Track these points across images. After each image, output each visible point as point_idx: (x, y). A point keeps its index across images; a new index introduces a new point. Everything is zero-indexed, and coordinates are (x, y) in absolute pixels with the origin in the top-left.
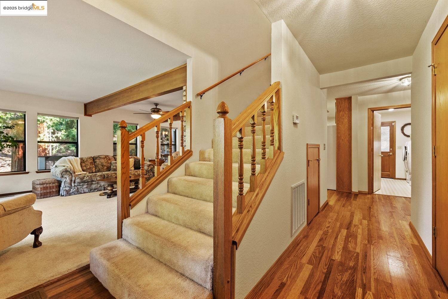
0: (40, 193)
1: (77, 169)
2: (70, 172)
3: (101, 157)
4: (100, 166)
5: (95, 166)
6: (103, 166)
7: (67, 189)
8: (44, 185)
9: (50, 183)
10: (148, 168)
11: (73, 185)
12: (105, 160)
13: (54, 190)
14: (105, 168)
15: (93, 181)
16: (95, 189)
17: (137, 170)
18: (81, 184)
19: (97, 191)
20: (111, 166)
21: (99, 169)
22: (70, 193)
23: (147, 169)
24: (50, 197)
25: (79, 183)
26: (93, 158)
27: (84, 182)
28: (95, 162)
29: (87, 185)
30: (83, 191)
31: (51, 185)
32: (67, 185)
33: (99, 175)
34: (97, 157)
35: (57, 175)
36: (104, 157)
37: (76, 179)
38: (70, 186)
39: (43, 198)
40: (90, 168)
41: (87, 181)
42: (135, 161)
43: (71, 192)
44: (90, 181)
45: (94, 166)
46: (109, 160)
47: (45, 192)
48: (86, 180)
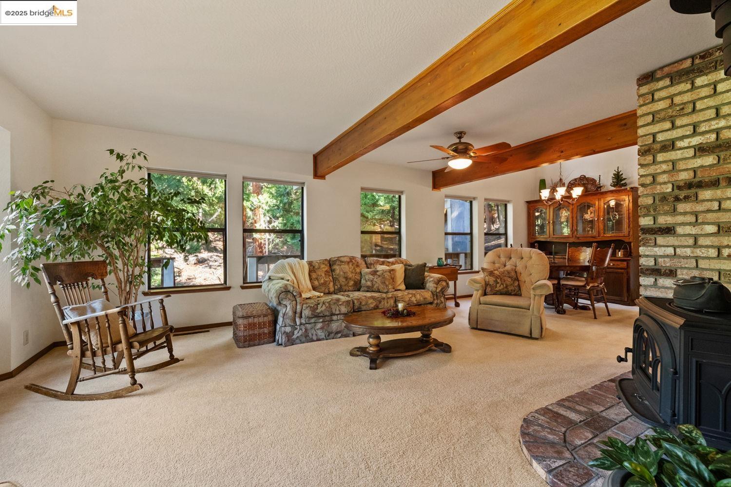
0: (244, 336)
1: (304, 285)
2: (292, 293)
3: (342, 259)
4: (342, 280)
5: (333, 278)
6: (346, 278)
7: (288, 329)
8: (251, 320)
9: (259, 316)
10: (437, 288)
11: (298, 320)
12: (351, 266)
13: (266, 331)
14: (352, 283)
15: (333, 314)
16: (337, 333)
17: (413, 291)
18: (313, 320)
19: (340, 338)
20: (361, 281)
21: (341, 286)
22: (292, 340)
23: (434, 289)
24: (259, 345)
25: (310, 318)
26: (329, 261)
27: (317, 316)
28: (333, 271)
29: (322, 322)
30: (316, 335)
31: (261, 320)
32: (288, 322)
33: (344, 302)
34: (336, 261)
35: (271, 298)
36: (348, 260)
37: (304, 308)
38: (292, 324)
39: (248, 347)
40: (325, 284)
41: (322, 315)
42: (406, 270)
43: (295, 337)
44: (327, 313)
45: (331, 278)
46: (358, 266)
47: (250, 333)
48: (322, 312)
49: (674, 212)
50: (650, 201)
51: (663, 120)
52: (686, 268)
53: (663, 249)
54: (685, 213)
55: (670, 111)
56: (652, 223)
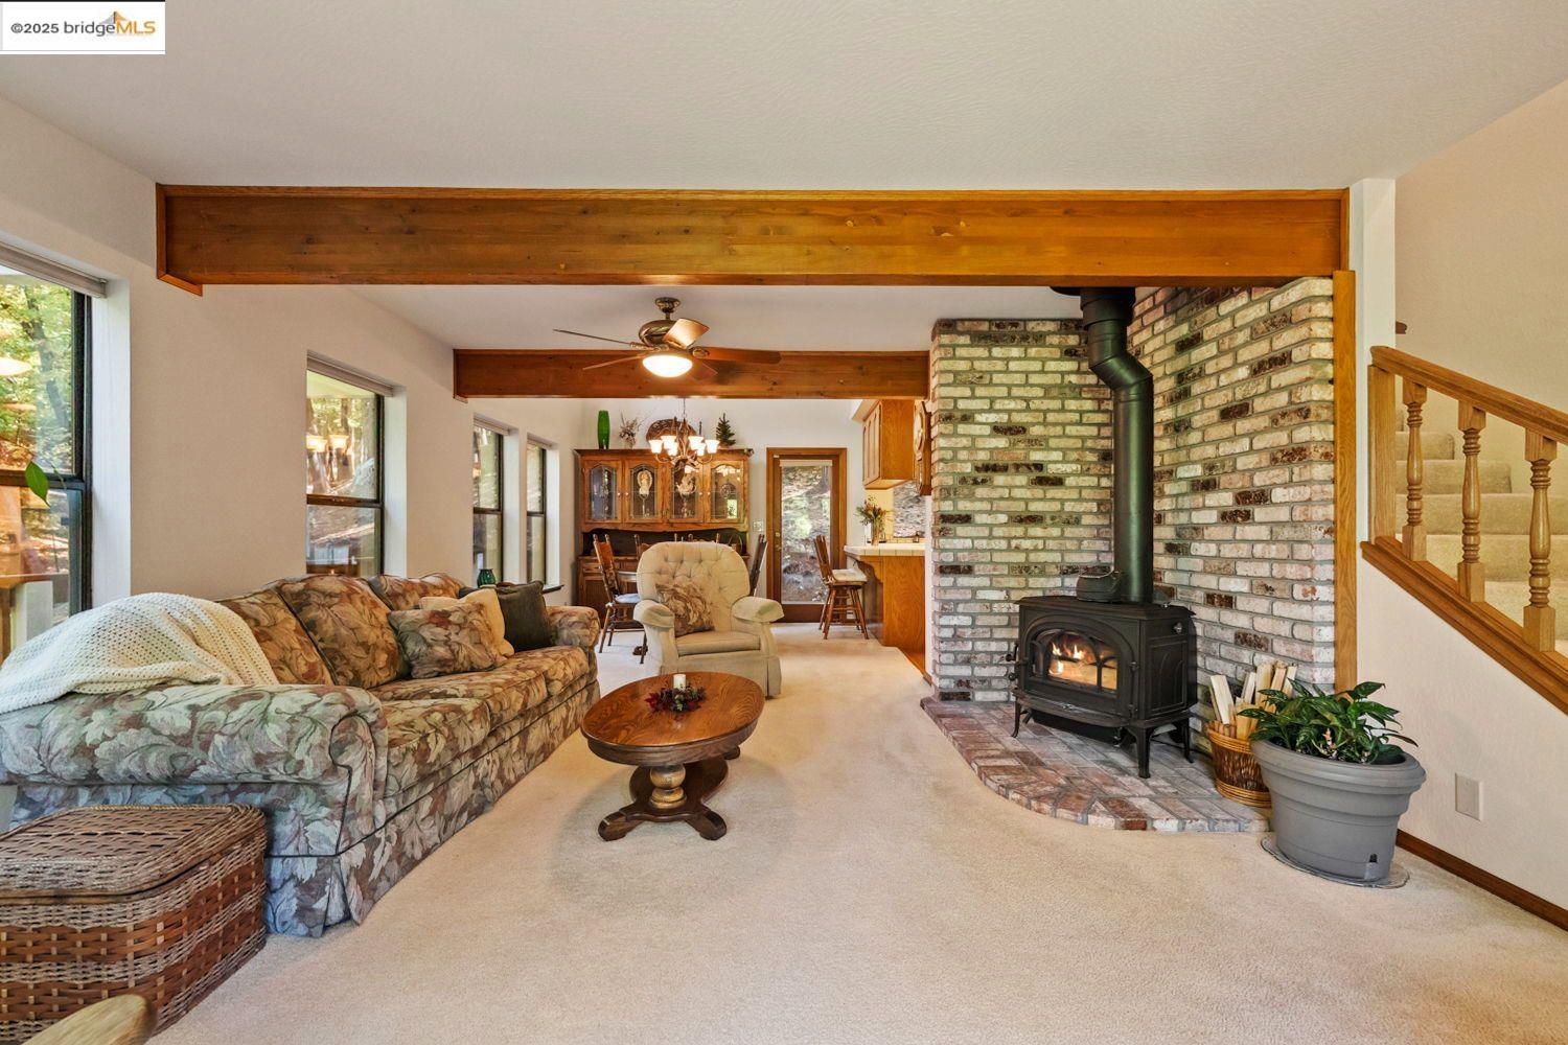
2: (363, 718)
3: (322, 586)
5: (318, 650)
11: (380, 812)
12: (360, 604)
14: (381, 658)
16: (461, 813)
18: (413, 795)
19: (467, 824)
20: (406, 647)
23: (586, 641)
26: (281, 596)
28: (308, 627)
29: (432, 792)
30: (421, 840)
32: (360, 825)
36: (343, 588)
37: (392, 761)
38: (369, 829)
41: (435, 767)
42: (501, 604)
43: (375, 873)
44: (446, 758)
46: (375, 604)
49: (971, 497)
50: (949, 481)
51: (963, 384)
52: (982, 563)
53: (962, 540)
54: (982, 500)
55: (971, 375)
56: (952, 508)
